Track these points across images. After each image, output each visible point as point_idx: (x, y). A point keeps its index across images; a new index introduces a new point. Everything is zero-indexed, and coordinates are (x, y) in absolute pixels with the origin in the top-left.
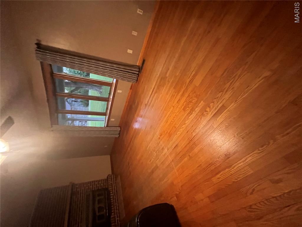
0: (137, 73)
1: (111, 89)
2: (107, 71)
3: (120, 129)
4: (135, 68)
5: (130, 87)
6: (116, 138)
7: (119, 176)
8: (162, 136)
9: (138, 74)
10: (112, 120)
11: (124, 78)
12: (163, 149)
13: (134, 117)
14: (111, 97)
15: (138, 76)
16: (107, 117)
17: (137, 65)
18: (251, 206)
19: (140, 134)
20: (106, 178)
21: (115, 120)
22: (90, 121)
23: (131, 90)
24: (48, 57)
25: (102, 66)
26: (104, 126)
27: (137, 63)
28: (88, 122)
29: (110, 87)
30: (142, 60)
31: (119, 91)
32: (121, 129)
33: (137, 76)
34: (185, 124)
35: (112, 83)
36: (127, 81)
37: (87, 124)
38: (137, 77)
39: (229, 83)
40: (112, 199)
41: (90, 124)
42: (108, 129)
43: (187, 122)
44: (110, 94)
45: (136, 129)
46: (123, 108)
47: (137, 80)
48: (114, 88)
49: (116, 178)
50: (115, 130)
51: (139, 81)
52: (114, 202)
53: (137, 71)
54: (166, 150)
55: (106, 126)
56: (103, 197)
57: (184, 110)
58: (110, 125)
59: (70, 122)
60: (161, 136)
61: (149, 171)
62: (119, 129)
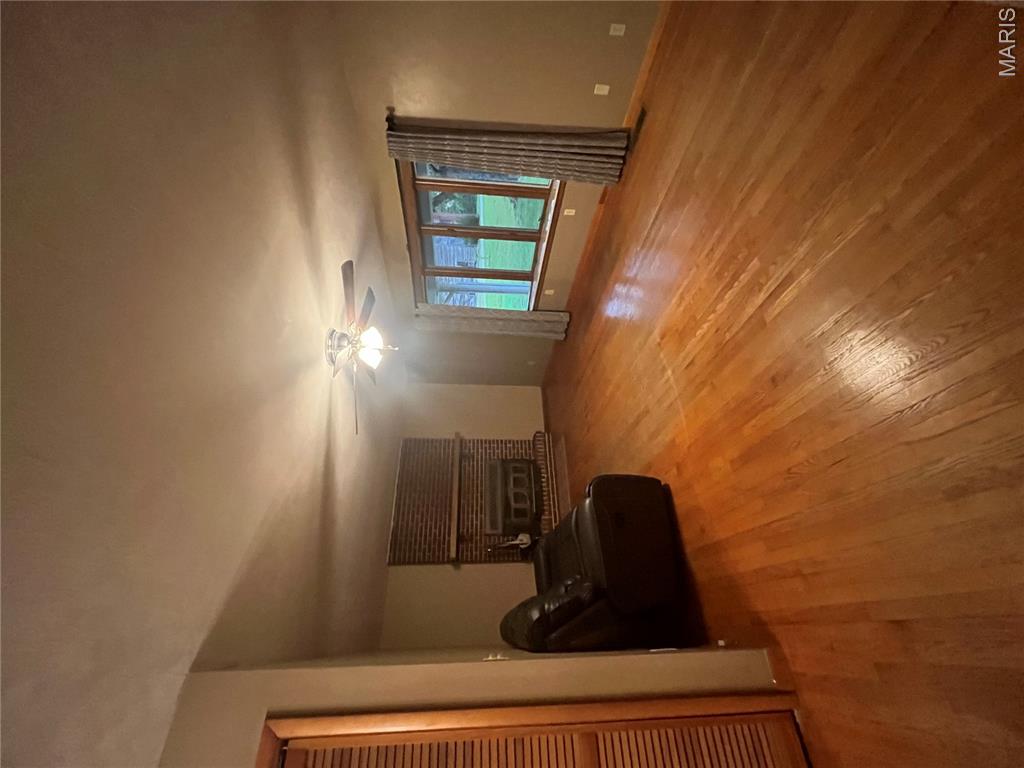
0: (622, 153)
1: (546, 205)
2: (537, 160)
3: (568, 319)
4: (618, 139)
5: (598, 197)
6: (558, 343)
7: (563, 439)
8: (665, 340)
9: (623, 158)
10: (548, 292)
11: (581, 174)
12: (664, 370)
13: (605, 283)
14: (548, 229)
15: (624, 163)
16: (536, 284)
17: (624, 125)
18: (789, 469)
19: (618, 333)
20: (531, 439)
21: (555, 293)
22: (484, 294)
23: (603, 205)
24: (411, 146)
25: (524, 150)
26: (526, 309)
27: (621, 124)
28: (478, 294)
29: (543, 201)
30: (639, 113)
31: (568, 212)
32: (571, 316)
33: (619, 164)
34: (714, 311)
35: (550, 190)
36: (591, 182)
37: (475, 301)
38: (620, 167)
39: (812, 221)
40: (544, 484)
41: (485, 301)
42: (538, 316)
43: (718, 307)
44: (543, 219)
45: (608, 319)
46: (577, 260)
47: (620, 176)
48: (554, 202)
49: (556, 441)
50: (554, 322)
51: (626, 178)
52: (549, 491)
53: (621, 149)
54: (669, 372)
55: (531, 309)
56: (524, 475)
57: (719, 276)
58: (541, 306)
59: (445, 295)
60: (662, 338)
61: (631, 421)
62: (566, 317)
